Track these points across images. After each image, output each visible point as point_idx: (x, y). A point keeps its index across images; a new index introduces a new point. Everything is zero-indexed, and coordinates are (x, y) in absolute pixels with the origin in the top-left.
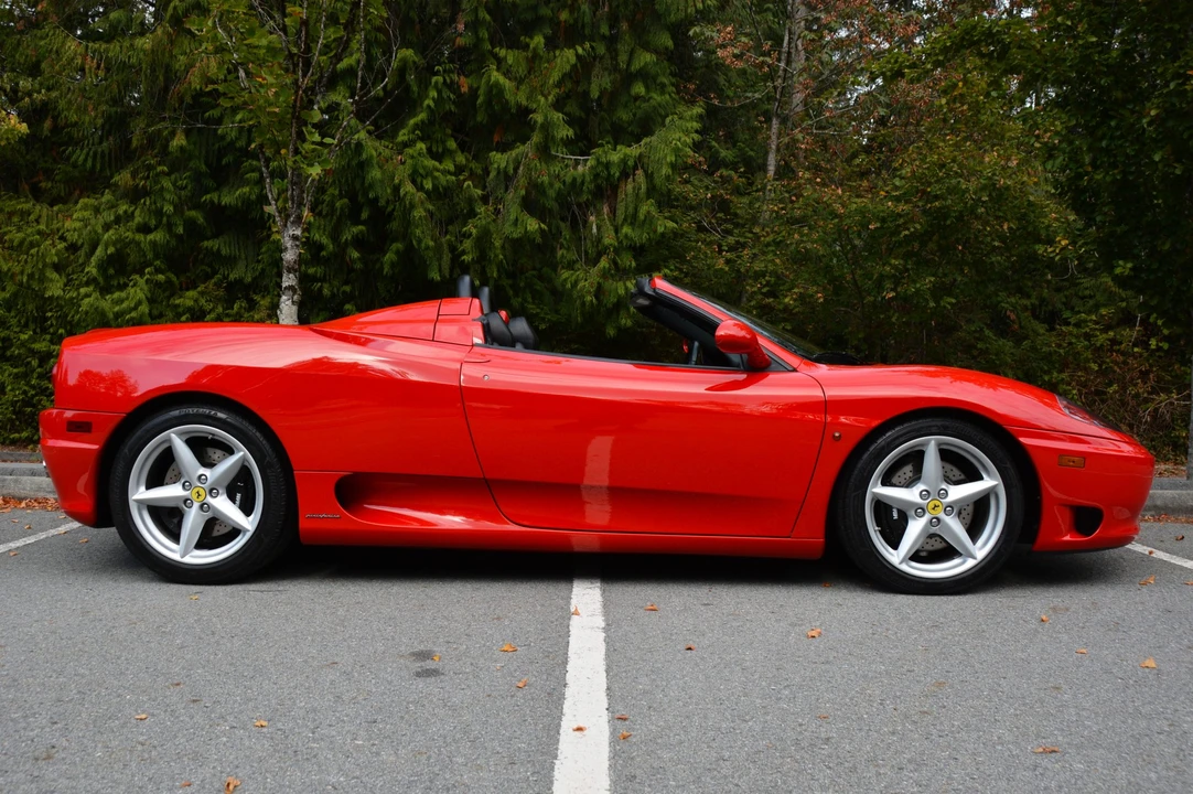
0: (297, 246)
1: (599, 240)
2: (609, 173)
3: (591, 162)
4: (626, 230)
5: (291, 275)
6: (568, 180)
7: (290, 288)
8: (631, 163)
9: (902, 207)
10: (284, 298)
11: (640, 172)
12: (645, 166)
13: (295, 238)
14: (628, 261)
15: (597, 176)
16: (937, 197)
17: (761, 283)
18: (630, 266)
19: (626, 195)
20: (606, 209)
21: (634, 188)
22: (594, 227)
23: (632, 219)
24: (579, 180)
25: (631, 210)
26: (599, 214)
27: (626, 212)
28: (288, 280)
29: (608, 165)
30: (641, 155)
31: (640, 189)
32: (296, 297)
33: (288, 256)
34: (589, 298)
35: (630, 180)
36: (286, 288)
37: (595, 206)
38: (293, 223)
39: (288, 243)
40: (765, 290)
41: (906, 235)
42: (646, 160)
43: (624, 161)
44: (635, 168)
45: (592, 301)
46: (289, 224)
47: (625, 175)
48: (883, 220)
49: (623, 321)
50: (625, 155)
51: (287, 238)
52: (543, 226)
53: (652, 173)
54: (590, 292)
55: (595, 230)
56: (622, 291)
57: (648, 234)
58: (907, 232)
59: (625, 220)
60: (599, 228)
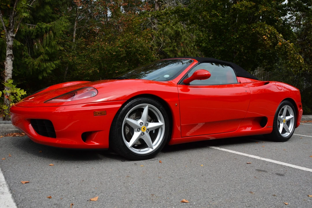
0: (13, 40)
1: (38, 50)
2: (42, 31)
3: (37, 26)
4: (47, 48)
5: (11, 50)
6: (28, 31)
7: (11, 55)
8: (48, 29)
9: (121, 49)
10: (8, 58)
11: (51, 32)
12: (53, 30)
13: (12, 37)
14: (47, 57)
15: (38, 31)
16: (130, 48)
17: (81, 66)
18: (47, 59)
19: (46, 38)
20: (39, 41)
21: (49, 36)
22: (37, 46)
23: (49, 45)
24: (31, 32)
25: (48, 43)
26: (37, 42)
27: (46, 43)
28: (9, 52)
29: (41, 28)
30: (52, 27)
31: (51, 36)
32: (13, 59)
33: (10, 43)
34: (36, 67)
35: (48, 33)
36: (8, 55)
37: (36, 40)
38: (12, 32)
39: (10, 39)
40: (82, 68)
41: (122, 57)
42: (53, 28)
43: (46, 28)
44: (50, 30)
45: (37, 68)
46: (10, 32)
47: (46, 32)
48: (116, 52)
49: (45, 75)
50: (47, 26)
51: (9, 37)
52: (22, 44)
53: (55, 33)
54: (37, 65)
55: (37, 47)
56: (45, 66)
57: (54, 50)
58: (123, 56)
59: (46, 45)
60: (38, 47)
